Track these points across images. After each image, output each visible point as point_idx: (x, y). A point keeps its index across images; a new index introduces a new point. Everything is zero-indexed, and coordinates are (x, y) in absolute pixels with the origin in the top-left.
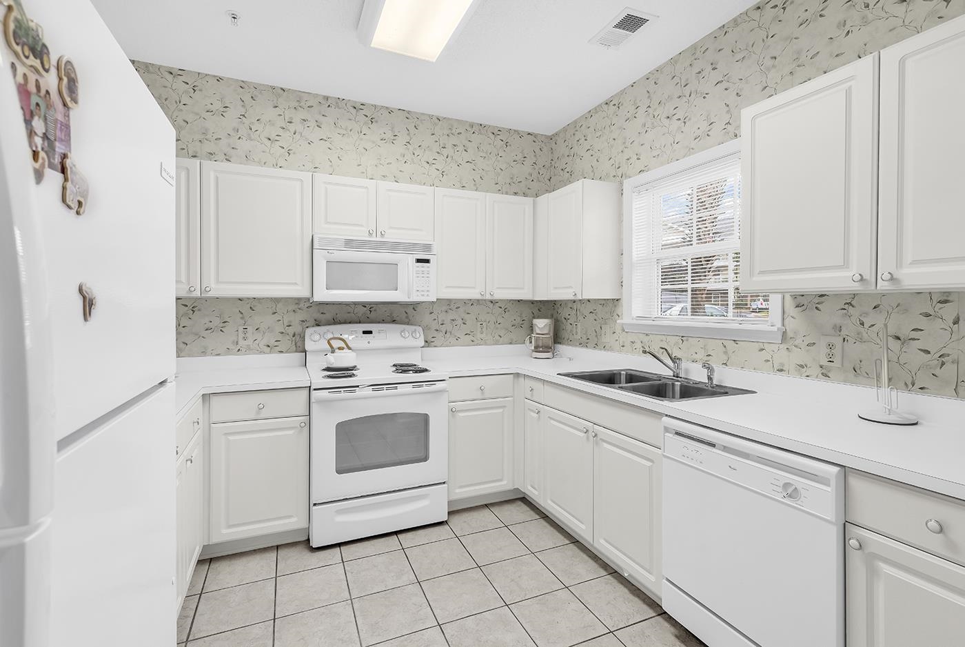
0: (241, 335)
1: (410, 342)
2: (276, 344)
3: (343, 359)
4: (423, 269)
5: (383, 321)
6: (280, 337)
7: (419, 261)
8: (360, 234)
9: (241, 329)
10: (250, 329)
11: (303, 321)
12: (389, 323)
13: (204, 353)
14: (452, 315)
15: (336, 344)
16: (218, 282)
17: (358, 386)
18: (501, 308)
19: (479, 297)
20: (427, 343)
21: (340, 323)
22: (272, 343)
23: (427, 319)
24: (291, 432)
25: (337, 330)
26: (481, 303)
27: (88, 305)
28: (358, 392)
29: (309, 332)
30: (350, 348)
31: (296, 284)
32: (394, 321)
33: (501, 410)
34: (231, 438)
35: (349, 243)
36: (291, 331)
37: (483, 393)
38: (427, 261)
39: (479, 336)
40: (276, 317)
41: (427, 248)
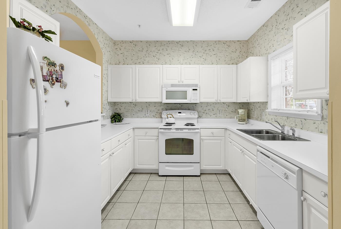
0: (147, 113)
1: (193, 116)
2: (155, 115)
3: (171, 120)
4: (195, 92)
5: (186, 109)
6: (156, 113)
7: (194, 90)
8: (176, 82)
9: (146, 111)
10: (149, 111)
11: (162, 109)
12: (187, 110)
13: (138, 117)
14: (209, 107)
15: (169, 116)
16: (139, 98)
17: (171, 129)
18: (227, 105)
19: (215, 101)
20: (199, 117)
21: (173, 110)
22: (154, 115)
23: (200, 109)
24: (154, 141)
25: (171, 112)
26: (219, 103)
27: (68, 104)
28: (172, 131)
29: (163, 112)
30: (173, 117)
31: (158, 98)
32: (189, 109)
33: (220, 141)
34: (139, 140)
35: (173, 86)
36: (159, 112)
37: (213, 134)
38: (196, 90)
39: (218, 115)
40: (156, 108)
41: (196, 85)
